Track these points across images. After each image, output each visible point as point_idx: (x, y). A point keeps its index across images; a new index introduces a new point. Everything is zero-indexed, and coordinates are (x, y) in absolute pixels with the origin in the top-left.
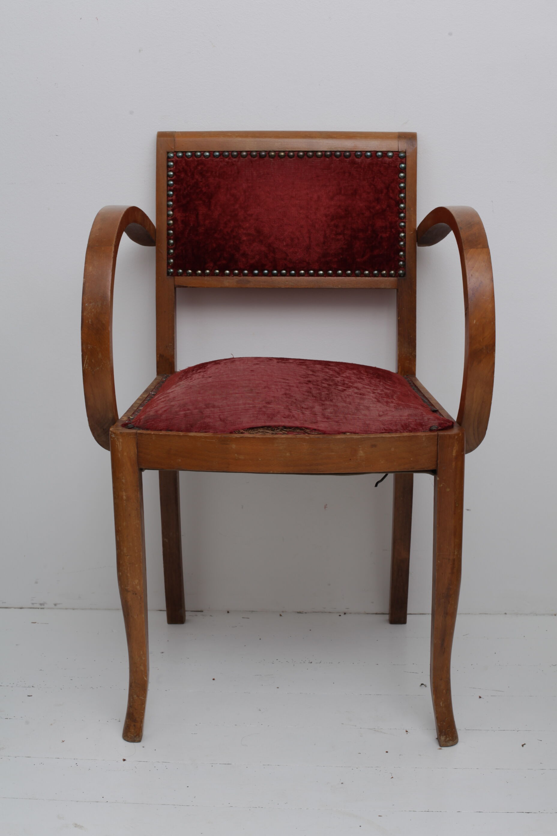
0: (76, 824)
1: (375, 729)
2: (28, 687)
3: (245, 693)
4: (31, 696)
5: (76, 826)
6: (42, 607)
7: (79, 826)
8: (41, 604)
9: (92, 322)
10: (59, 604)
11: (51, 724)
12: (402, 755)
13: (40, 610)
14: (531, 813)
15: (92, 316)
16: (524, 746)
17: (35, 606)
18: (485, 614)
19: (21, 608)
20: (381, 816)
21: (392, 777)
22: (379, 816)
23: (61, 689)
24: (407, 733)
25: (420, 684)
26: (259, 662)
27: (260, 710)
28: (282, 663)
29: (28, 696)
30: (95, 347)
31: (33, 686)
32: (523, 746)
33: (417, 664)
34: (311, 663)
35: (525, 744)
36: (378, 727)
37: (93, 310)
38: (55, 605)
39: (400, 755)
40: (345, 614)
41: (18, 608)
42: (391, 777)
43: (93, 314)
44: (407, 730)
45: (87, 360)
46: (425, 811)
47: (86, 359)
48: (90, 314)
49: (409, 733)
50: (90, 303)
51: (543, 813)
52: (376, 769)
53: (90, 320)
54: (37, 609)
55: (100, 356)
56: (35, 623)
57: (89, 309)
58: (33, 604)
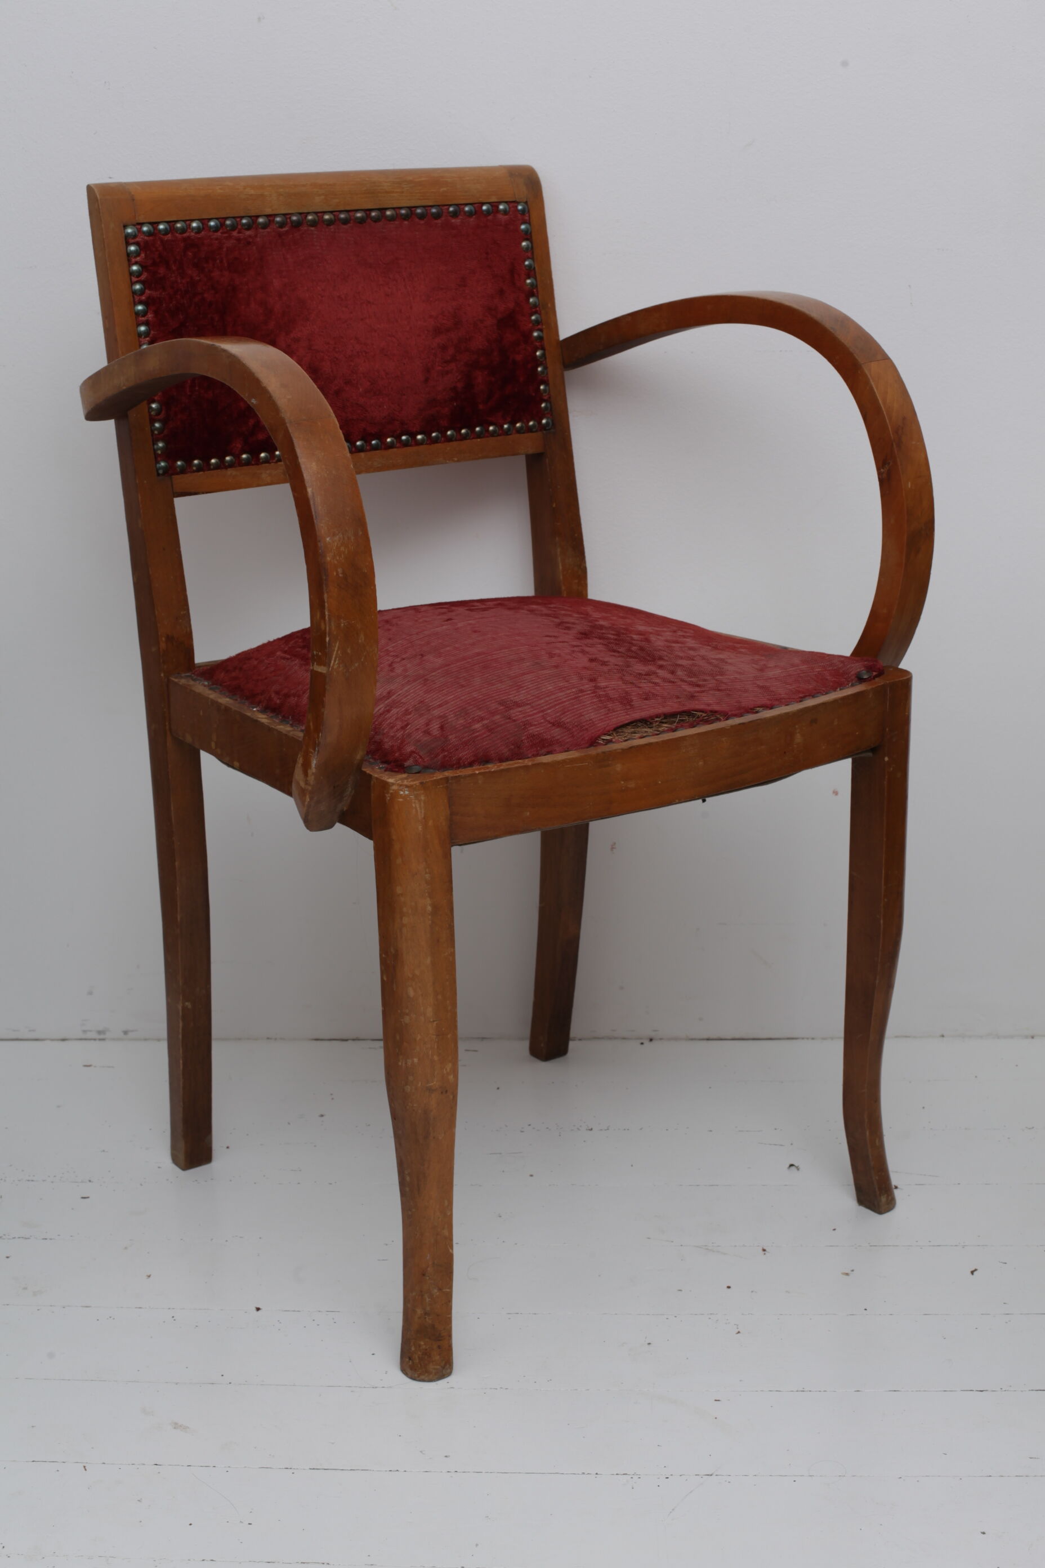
0: (176, 1424)
1: (707, 1247)
2: (82, 1182)
3: (472, 1185)
4: (88, 1197)
5: (176, 1426)
6: (101, 1036)
7: (181, 1426)
8: (99, 1032)
9: (343, 573)
10: (132, 1031)
11: (126, 1248)
12: (756, 1292)
13: (97, 1042)
14: (987, 1391)
15: (343, 561)
16: (975, 1273)
17: (89, 1035)
18: (906, 1037)
19: (63, 1040)
20: (719, 1400)
21: (739, 1332)
22: (716, 1400)
23: (141, 1185)
24: (764, 1252)
25: (788, 1165)
26: (497, 1130)
27: (500, 1217)
28: (538, 1130)
29: (83, 1198)
30: (353, 622)
31: (90, 1181)
32: (972, 1272)
33: (781, 1130)
34: (591, 1129)
35: (976, 1270)
36: (713, 1243)
37: (342, 549)
38: (126, 1033)
39: (752, 1292)
40: (651, 1040)
41: (58, 1040)
42: (737, 1332)
43: (343, 556)
44: (765, 1248)
45: (337, 651)
46: (797, 1391)
47: (336, 649)
48: (338, 558)
49: (769, 1252)
50: (334, 535)
51: (1008, 1390)
52: (710, 1318)
53: (340, 570)
54: (92, 1041)
55: (362, 638)
56: (90, 1066)
57: (334, 548)
58: (85, 1031)
